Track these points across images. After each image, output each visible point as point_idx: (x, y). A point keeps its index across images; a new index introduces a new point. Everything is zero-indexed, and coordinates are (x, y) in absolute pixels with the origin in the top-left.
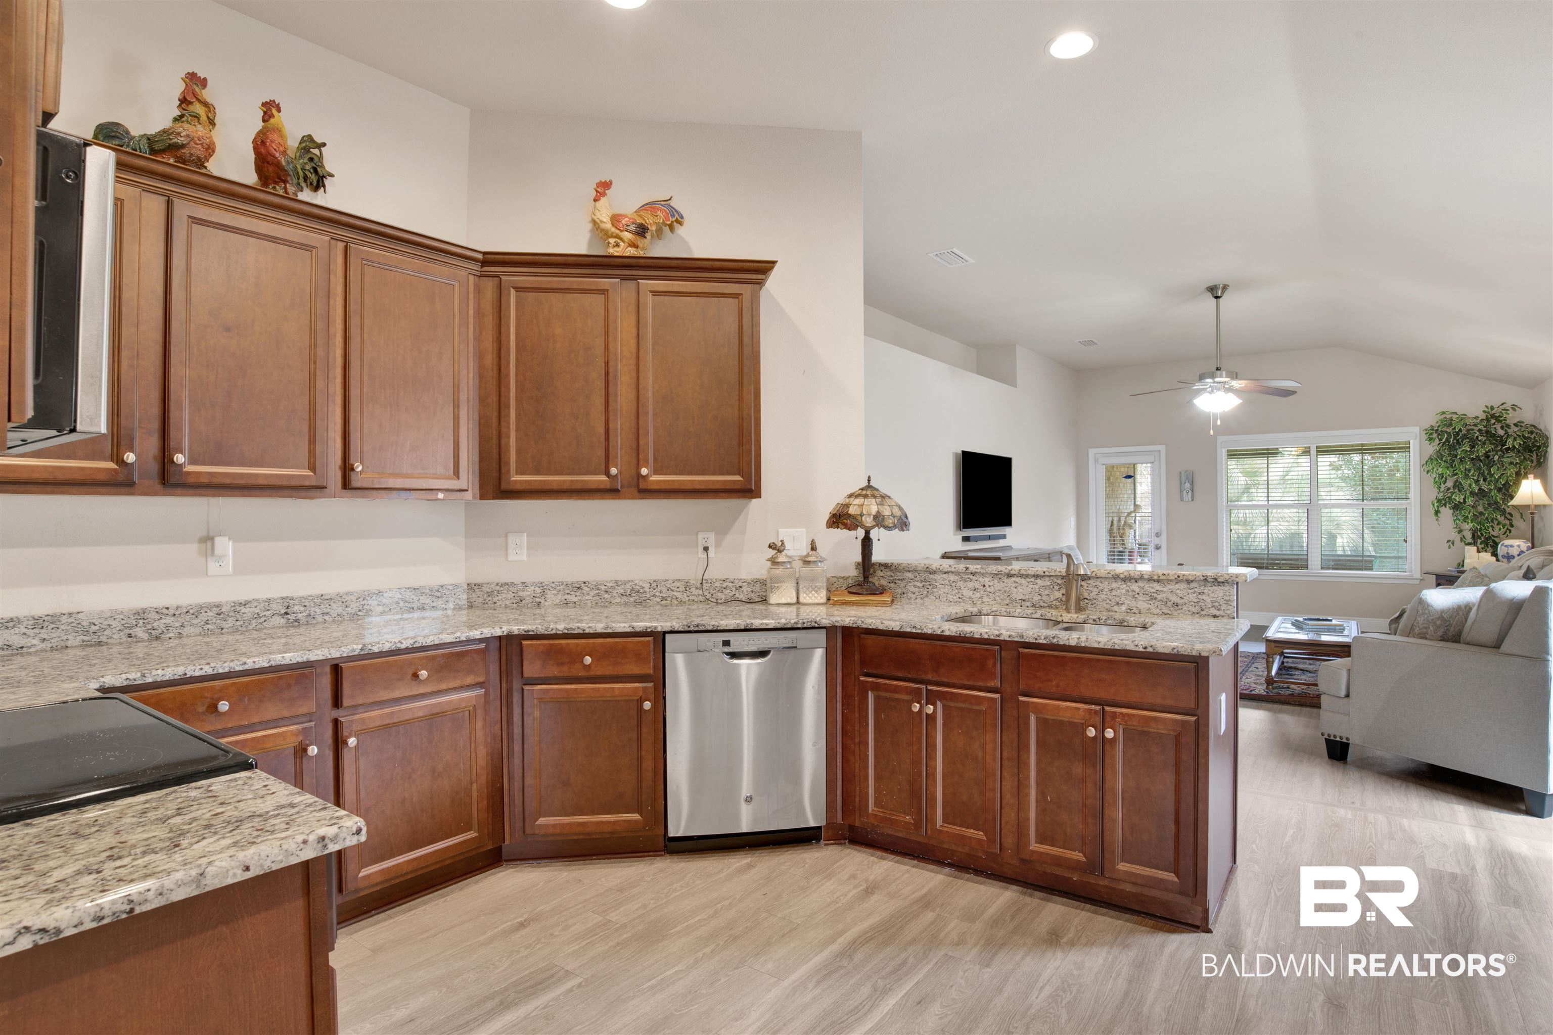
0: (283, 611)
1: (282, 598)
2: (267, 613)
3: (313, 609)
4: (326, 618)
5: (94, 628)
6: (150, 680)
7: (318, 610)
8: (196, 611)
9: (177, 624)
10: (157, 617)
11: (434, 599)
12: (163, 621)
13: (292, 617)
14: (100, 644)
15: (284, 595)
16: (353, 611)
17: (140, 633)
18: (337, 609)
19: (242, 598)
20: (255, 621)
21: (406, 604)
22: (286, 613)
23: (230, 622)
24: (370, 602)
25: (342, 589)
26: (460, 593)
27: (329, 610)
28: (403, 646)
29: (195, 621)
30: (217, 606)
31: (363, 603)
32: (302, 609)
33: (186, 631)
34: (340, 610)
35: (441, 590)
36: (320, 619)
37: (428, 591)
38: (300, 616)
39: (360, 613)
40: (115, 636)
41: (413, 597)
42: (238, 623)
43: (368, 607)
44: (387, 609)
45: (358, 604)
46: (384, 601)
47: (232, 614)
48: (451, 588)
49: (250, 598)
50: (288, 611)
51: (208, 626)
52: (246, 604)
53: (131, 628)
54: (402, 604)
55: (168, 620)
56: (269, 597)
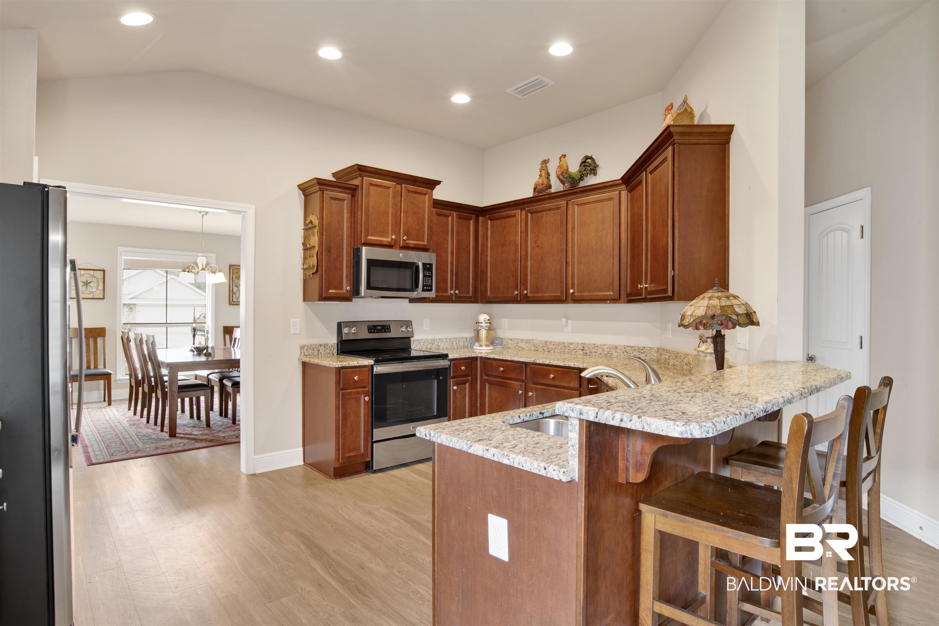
0: (582, 349)
1: (582, 343)
2: (578, 348)
3: (591, 350)
4: (596, 354)
5: (537, 345)
6: (488, 357)
7: (593, 350)
8: (559, 344)
9: (554, 348)
10: (549, 344)
11: (640, 353)
12: (551, 346)
13: (585, 351)
14: (537, 350)
15: (583, 342)
16: (606, 353)
17: (545, 348)
18: (600, 351)
19: (571, 341)
20: (573, 351)
21: (627, 354)
22: (583, 350)
23: (566, 350)
24: (612, 350)
25: (602, 343)
26: (653, 352)
27: (597, 351)
28: (546, 363)
29: (558, 348)
30: (564, 343)
31: (609, 350)
32: (588, 349)
33: (556, 350)
34: (601, 352)
35: (644, 349)
36: (594, 354)
37: (637, 349)
38: (587, 351)
39: (608, 354)
40: (541, 349)
41: (630, 351)
42: (569, 351)
43: (611, 352)
44: (619, 355)
45: (607, 350)
46: (618, 351)
47: (567, 347)
48: (649, 349)
49: (573, 342)
50: (584, 349)
51: (561, 350)
52: (571, 344)
53: (544, 347)
54: (625, 353)
55: (552, 346)
56: (578, 342)
